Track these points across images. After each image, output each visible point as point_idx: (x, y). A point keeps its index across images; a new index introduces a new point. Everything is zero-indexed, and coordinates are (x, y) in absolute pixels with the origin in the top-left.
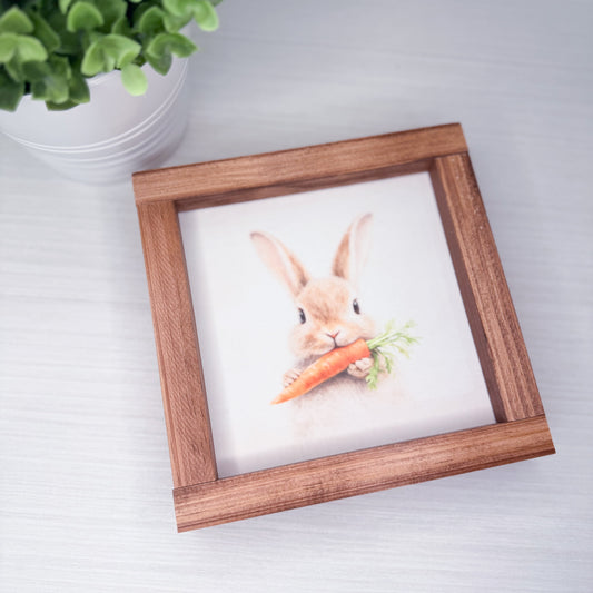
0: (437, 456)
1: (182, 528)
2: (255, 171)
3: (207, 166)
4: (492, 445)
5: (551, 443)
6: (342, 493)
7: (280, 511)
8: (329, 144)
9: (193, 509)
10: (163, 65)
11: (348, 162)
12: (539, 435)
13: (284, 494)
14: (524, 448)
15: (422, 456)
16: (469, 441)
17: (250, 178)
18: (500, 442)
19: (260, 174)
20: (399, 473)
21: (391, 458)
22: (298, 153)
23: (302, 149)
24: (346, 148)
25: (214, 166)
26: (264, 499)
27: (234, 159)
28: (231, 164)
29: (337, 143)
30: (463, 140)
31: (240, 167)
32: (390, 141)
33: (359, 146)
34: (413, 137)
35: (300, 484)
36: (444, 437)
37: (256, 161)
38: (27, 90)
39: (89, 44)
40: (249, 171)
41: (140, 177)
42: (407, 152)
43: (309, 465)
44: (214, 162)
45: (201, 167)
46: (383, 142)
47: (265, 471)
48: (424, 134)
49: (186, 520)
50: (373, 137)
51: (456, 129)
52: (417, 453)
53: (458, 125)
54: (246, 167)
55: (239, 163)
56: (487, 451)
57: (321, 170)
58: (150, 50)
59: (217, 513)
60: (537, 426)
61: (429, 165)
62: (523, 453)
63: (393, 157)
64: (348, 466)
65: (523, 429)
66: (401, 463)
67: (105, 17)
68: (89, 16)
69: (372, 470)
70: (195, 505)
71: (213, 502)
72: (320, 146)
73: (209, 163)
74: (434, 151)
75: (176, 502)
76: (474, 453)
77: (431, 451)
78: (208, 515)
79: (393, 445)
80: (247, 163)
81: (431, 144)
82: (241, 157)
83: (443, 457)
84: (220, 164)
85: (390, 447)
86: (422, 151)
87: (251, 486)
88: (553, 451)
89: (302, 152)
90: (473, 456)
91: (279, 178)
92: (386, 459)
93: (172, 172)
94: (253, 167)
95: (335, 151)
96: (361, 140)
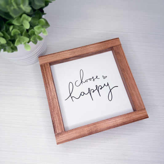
0: (119, 121)
1: (58, 144)
2: (69, 54)
3: (57, 54)
4: (133, 117)
5: (147, 115)
6: (97, 132)
7: (82, 137)
8: (87, 46)
9: (60, 139)
11: (91, 50)
12: (144, 113)
13: (82, 133)
14: (141, 117)
15: (116, 121)
16: (127, 116)
17: (68, 56)
18: (135, 116)
19: (70, 55)
20: (110, 126)
21: (108, 122)
22: (79, 49)
23: (80, 47)
24: (91, 46)
26: (78, 135)
27: (63, 51)
28: (62, 53)
30: (120, 42)
31: (65, 53)
32: (102, 44)
33: (94, 46)
34: (107, 42)
35: (86, 131)
36: (121, 116)
37: (69, 51)
40: (67, 54)
41: (40, 58)
42: (106, 46)
43: (88, 126)
44: (58, 52)
45: (55, 54)
47: (77, 128)
48: (110, 41)
49: (59, 141)
50: (97, 43)
52: (114, 120)
53: (118, 38)
54: (67, 53)
55: (65, 52)
56: (132, 118)
57: (85, 52)
59: (66, 139)
60: (143, 111)
61: (111, 49)
62: (141, 118)
63: (102, 48)
65: (140, 112)
66: (111, 123)
69: (104, 125)
70: (60, 138)
71: (65, 137)
72: (84, 46)
73: (57, 53)
74: (113, 45)
75: (56, 137)
76: (128, 119)
77: (118, 119)
78: (64, 140)
79: (108, 119)
80: (67, 52)
81: (112, 44)
82: (65, 51)
83: (121, 121)
84: (60, 53)
85: (108, 120)
86: (110, 46)
87: (74, 132)
88: (148, 117)
89: (80, 48)
90: (128, 120)
91: (75, 55)
92: (107, 122)
93: (48, 56)
94: (68, 53)
95: (88, 47)
96: (94, 44)
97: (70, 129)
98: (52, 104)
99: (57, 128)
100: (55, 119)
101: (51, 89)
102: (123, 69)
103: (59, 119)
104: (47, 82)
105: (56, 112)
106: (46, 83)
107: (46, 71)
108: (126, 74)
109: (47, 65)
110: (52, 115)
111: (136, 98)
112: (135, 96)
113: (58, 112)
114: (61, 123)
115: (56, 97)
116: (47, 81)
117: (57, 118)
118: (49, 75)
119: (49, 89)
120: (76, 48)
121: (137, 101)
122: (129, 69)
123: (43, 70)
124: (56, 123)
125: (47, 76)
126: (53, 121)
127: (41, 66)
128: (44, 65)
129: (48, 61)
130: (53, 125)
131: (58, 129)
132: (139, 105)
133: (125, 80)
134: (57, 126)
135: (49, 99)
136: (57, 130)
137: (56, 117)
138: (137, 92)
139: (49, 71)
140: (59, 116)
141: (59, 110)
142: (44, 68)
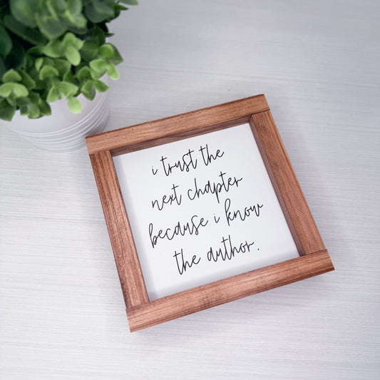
0: (270, 277)
1: (132, 330)
2: (154, 130)
3: (127, 130)
4: (299, 268)
5: (331, 264)
6: (219, 302)
7: (186, 315)
8: (193, 112)
9: (138, 319)
10: (91, 96)
11: (204, 121)
12: (324, 261)
13: (187, 305)
14: (317, 269)
15: (261, 278)
16: (286, 267)
17: (151, 134)
18: (304, 266)
19: (156, 132)
20: (250, 288)
21: (244, 280)
22: (177, 118)
23: (178, 116)
24: (202, 113)
25: (130, 129)
26: (177, 309)
27: (141, 124)
28: (140, 127)
29: (198, 111)
30: (267, 103)
31: (145, 129)
32: (226, 107)
33: (210, 111)
34: (239, 104)
35: (196, 300)
36: (273, 266)
37: (154, 125)
38: (18, 108)
39: (51, 87)
40: (150, 130)
41: (90, 139)
42: (236, 112)
43: (200, 289)
44: (130, 127)
46: (222, 109)
47: (176, 294)
48: (243, 102)
49: (135, 325)
50: (217, 106)
51: (262, 97)
52: (258, 276)
53: (263, 95)
54: (149, 128)
55: (144, 126)
56: (297, 272)
57: (190, 126)
58: (83, 89)
59: (151, 319)
60: (323, 256)
61: (248, 118)
62: (317, 271)
63: (229, 116)
64: (221, 287)
65: (315, 258)
66: (250, 283)
67: (59, 71)
68: (51, 72)
69: (236, 288)
70: (139, 316)
71: (149, 314)
72: (189, 113)
73: (128, 128)
74: (251, 111)
75: (128, 315)
76: (290, 274)
77: (266, 274)
78: (146, 321)
79: (245, 273)
80: (149, 126)
81: (249, 107)
82: (145, 123)
83: (273, 277)
84: (134, 128)
85: (244, 275)
86: (244, 112)
87: (169, 303)
88: (333, 269)
90: (290, 275)
91: (167, 132)
92: (241, 281)
93: (107, 134)
94: (152, 128)
95: (197, 115)
96: (210, 108)
97: (159, 297)
98: (118, 242)
99: (131, 295)
100: (126, 275)
101: (116, 207)
102: (275, 164)
103: (136, 274)
104: (106, 193)
105: (128, 258)
106: (105, 196)
107: (102, 167)
108: (282, 175)
109: (106, 154)
110: (118, 266)
111: (305, 228)
112: (303, 223)
113: (133, 258)
114: (140, 283)
115: (127, 225)
116: (105, 189)
117: (131, 271)
118: (110, 176)
119: (110, 207)
120: (170, 118)
121: (308, 234)
122: (287, 164)
123: (97, 167)
124: (128, 284)
125: (105, 179)
126: (121, 280)
127: (92, 157)
128: (99, 155)
129: (107, 147)
130: (123, 288)
131: (133, 297)
132: (312, 242)
133: (279, 188)
134: (132, 290)
135: (112, 231)
136: (132, 299)
137: (128, 269)
138: (307, 214)
139: (110, 168)
140: (134, 268)
141: (135, 254)
142: (98, 161)
